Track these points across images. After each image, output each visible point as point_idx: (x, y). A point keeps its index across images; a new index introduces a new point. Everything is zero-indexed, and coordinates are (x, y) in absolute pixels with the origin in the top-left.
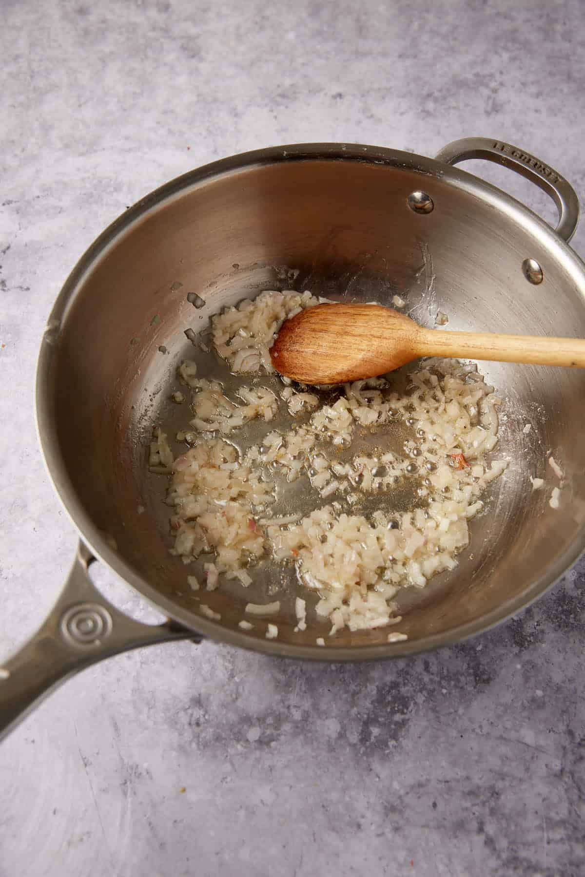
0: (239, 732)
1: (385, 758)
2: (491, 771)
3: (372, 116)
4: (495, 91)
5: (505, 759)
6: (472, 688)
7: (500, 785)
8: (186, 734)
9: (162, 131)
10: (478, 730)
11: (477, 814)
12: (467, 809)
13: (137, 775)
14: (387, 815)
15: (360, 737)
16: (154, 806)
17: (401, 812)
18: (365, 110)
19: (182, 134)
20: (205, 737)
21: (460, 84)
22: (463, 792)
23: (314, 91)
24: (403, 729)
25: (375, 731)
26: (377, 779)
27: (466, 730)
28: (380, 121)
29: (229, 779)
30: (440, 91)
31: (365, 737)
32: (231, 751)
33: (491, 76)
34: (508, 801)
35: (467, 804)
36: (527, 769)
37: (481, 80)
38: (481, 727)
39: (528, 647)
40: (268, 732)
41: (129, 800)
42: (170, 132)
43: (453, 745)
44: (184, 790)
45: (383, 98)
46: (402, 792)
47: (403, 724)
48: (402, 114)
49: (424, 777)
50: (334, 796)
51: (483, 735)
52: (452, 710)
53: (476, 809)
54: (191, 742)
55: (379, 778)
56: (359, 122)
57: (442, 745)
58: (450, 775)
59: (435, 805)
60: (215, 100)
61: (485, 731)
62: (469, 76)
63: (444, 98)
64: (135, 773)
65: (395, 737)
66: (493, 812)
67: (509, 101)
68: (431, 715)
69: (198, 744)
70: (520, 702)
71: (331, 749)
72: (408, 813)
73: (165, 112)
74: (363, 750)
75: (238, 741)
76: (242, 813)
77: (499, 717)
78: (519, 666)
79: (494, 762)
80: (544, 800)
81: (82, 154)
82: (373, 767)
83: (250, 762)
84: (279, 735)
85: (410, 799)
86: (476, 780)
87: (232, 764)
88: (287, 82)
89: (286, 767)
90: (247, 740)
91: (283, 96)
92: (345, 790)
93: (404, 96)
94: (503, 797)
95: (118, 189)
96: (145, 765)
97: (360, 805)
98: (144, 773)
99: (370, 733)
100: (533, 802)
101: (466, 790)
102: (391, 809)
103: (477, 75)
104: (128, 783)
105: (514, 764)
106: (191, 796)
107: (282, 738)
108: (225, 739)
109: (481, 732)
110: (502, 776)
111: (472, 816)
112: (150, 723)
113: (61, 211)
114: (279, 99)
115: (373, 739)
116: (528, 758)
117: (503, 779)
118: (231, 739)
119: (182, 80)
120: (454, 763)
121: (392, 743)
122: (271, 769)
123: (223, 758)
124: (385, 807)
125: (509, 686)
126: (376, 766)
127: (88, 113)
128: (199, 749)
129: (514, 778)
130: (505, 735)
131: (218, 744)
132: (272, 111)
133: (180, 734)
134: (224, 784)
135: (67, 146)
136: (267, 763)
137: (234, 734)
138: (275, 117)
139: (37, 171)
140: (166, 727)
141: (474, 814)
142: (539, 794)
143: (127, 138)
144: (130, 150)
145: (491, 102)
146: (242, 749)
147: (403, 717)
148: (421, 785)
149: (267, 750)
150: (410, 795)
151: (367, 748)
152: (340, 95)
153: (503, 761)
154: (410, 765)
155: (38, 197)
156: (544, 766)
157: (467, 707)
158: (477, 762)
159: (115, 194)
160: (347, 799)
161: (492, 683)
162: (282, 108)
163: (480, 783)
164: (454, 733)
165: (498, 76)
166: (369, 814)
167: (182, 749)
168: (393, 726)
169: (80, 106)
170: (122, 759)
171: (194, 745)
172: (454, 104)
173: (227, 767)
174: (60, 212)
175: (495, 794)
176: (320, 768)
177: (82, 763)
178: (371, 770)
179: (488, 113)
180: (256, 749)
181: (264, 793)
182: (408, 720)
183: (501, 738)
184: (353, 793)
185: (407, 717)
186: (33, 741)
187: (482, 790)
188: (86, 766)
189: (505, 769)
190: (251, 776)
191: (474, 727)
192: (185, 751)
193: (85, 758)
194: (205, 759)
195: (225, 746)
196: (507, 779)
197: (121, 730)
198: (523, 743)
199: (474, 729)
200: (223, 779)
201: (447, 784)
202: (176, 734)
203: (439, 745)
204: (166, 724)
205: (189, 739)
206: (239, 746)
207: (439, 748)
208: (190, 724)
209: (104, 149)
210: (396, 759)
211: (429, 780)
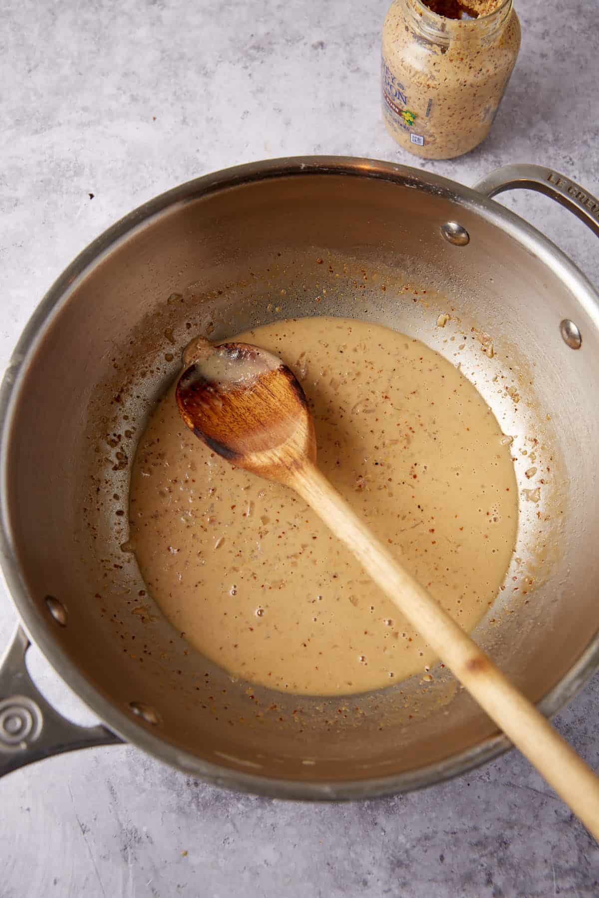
1: (390, 811)
2: (498, 819)
3: (358, 70)
5: (513, 806)
7: (508, 834)
8: (185, 795)
9: (125, 99)
10: (486, 778)
11: (485, 865)
12: (474, 861)
13: (137, 839)
14: (393, 870)
16: (156, 872)
17: (407, 866)
18: (350, 62)
19: (146, 101)
20: (204, 797)
22: (470, 843)
23: (293, 40)
26: (383, 834)
27: (473, 779)
28: (367, 74)
29: (231, 840)
32: (232, 810)
34: (516, 850)
35: (475, 856)
36: (536, 817)
38: (488, 774)
41: (131, 866)
42: (134, 99)
43: (459, 794)
44: (186, 854)
45: (369, 46)
46: (408, 846)
49: (431, 830)
50: (339, 852)
51: (490, 783)
53: (483, 860)
54: (190, 803)
55: (385, 832)
56: (344, 78)
57: (449, 795)
58: (457, 826)
59: (442, 858)
60: (182, 57)
61: (492, 778)
64: (135, 838)
66: (501, 862)
69: (198, 806)
72: (415, 867)
73: (126, 75)
74: (367, 802)
75: (239, 800)
76: (246, 875)
77: (506, 763)
79: (502, 810)
80: (554, 847)
81: (36, 132)
82: (378, 821)
83: (254, 820)
85: (416, 853)
86: (484, 830)
87: (234, 825)
88: (262, 30)
89: (289, 824)
90: (248, 799)
91: (258, 48)
92: (350, 845)
94: (511, 847)
95: (78, 173)
96: (145, 829)
97: (366, 861)
98: (144, 838)
100: (542, 851)
101: (474, 841)
102: (398, 863)
104: (128, 849)
105: (522, 811)
106: (193, 859)
108: (226, 798)
109: (489, 779)
110: (510, 825)
111: (479, 867)
112: (147, 786)
113: (17, 203)
114: (253, 52)
116: (537, 805)
117: (511, 828)
118: (231, 798)
119: (142, 33)
120: (461, 814)
122: (274, 827)
123: (224, 819)
124: (392, 863)
126: (382, 820)
127: (40, 80)
128: (199, 810)
129: (522, 826)
130: (513, 782)
131: (218, 804)
132: (246, 68)
133: (179, 795)
134: (227, 845)
135: (18, 122)
136: (269, 822)
137: (235, 793)
138: (250, 76)
140: (164, 789)
141: (482, 865)
142: (548, 842)
143: (85, 109)
144: (89, 124)
146: (243, 807)
148: (427, 838)
149: (268, 808)
150: (416, 849)
151: (371, 801)
152: (322, 44)
153: (510, 808)
154: (416, 817)
156: (553, 813)
158: (485, 810)
159: (75, 179)
160: (353, 855)
162: (257, 63)
163: (488, 833)
164: (460, 782)
166: (375, 871)
167: (181, 810)
169: (30, 71)
170: (121, 825)
171: (193, 806)
173: (229, 827)
174: (16, 205)
175: (504, 843)
176: (324, 824)
177: (79, 829)
178: (376, 824)
180: (258, 807)
181: (268, 852)
183: (509, 784)
184: (358, 849)
186: (28, 809)
187: (490, 840)
188: (84, 833)
189: (514, 817)
190: (253, 835)
191: (481, 775)
192: (184, 813)
193: (83, 825)
194: (205, 821)
195: (225, 805)
196: (515, 827)
197: (118, 793)
198: (532, 789)
199: (481, 776)
200: (225, 840)
201: (454, 835)
202: (174, 795)
203: (446, 795)
204: (164, 785)
205: (188, 800)
206: (240, 806)
207: (445, 798)
208: (188, 784)
209: (60, 124)
210: (402, 812)
211: (435, 832)
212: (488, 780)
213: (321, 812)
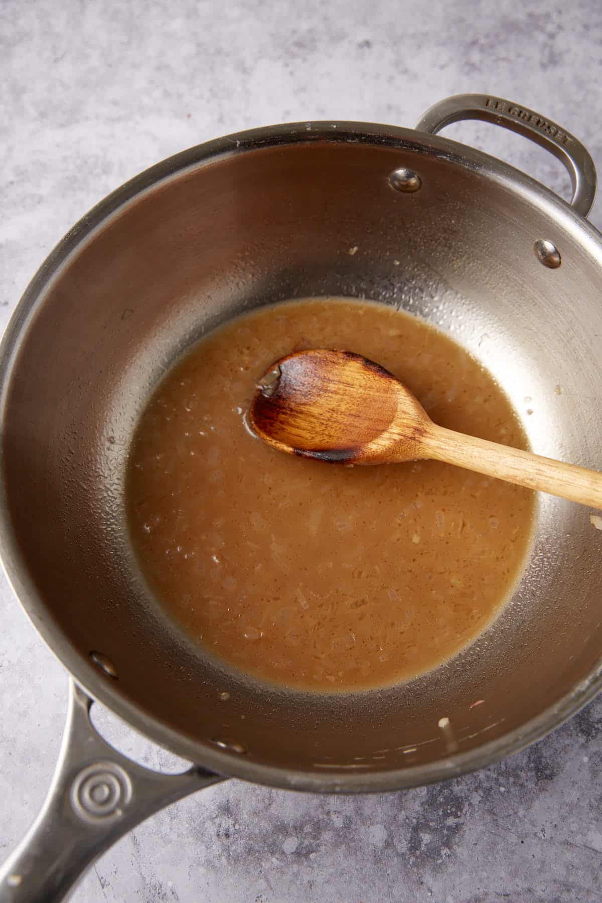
0: (274, 843)
1: (437, 869)
2: (555, 881)
3: (406, 72)
4: (552, 36)
5: (570, 867)
6: (534, 785)
7: (565, 897)
8: (214, 847)
9: (157, 94)
10: (540, 835)
13: (161, 895)
15: (410, 845)
18: (397, 63)
19: (180, 96)
20: (235, 850)
21: (510, 27)
23: (337, 38)
24: (457, 835)
25: (426, 838)
26: (429, 894)
27: (527, 835)
28: (415, 77)
29: (264, 898)
30: (487, 36)
31: (414, 844)
32: (266, 865)
33: (548, 16)
37: (535, 22)
38: (543, 830)
39: (596, 736)
40: (306, 842)
42: (167, 94)
43: (513, 852)
45: (419, 47)
47: (457, 828)
48: (442, 67)
49: (481, 890)
51: (546, 840)
52: (511, 812)
54: (220, 856)
55: (431, 892)
56: (391, 79)
57: (501, 853)
58: (510, 888)
60: (219, 52)
61: (548, 836)
62: (520, 16)
63: (492, 46)
64: (159, 893)
65: (447, 844)
67: (568, 51)
68: (488, 818)
69: (228, 858)
70: (587, 801)
71: (377, 859)
73: (159, 68)
74: (412, 859)
75: (273, 853)
77: (563, 818)
78: (586, 759)
79: (559, 871)
81: (62, 126)
82: (424, 880)
83: (287, 877)
84: (318, 845)
86: (539, 893)
87: (268, 881)
88: (304, 26)
89: (328, 882)
90: (283, 853)
91: (300, 45)
93: (444, 44)
96: (170, 884)
98: (169, 893)
99: (420, 841)
103: (530, 15)
105: (580, 873)
107: (323, 848)
108: (259, 852)
109: (545, 836)
110: (568, 887)
112: (174, 836)
113: (40, 200)
114: (295, 49)
115: (423, 848)
117: (569, 891)
118: (265, 852)
119: (177, 25)
120: (514, 874)
121: (445, 851)
122: (311, 884)
123: (256, 874)
125: (574, 783)
126: (428, 879)
127: (67, 71)
128: (229, 864)
129: (581, 889)
130: (570, 840)
131: (250, 857)
132: (287, 65)
133: (207, 848)
135: (43, 115)
136: (306, 878)
137: (269, 846)
138: (291, 73)
139: (10, 149)
140: (191, 840)
143: (115, 103)
144: (118, 119)
145: (547, 52)
146: (278, 862)
147: (456, 820)
149: (305, 863)
151: (417, 858)
152: (367, 44)
153: (568, 869)
154: (465, 876)
155: (12, 183)
157: (528, 809)
158: (540, 870)
159: (104, 177)
161: (555, 779)
162: (298, 61)
163: (543, 895)
164: (514, 839)
165: (555, 16)
167: (210, 864)
168: (445, 832)
169: (56, 61)
170: (144, 878)
171: (224, 860)
172: (503, 54)
173: (262, 884)
174: (39, 203)
176: (365, 882)
177: (98, 883)
178: (422, 883)
179: (544, 66)
180: (293, 862)
182: (463, 824)
183: (567, 843)
185: (461, 820)
188: (103, 888)
189: (571, 879)
190: (288, 893)
191: (536, 831)
192: (214, 867)
193: (102, 878)
194: (236, 876)
195: (258, 859)
196: (573, 890)
197: (141, 845)
198: (590, 848)
199: (536, 833)
200: (258, 897)
201: (506, 897)
202: (203, 847)
203: (497, 853)
204: (192, 836)
205: (218, 853)
206: (274, 860)
207: (497, 856)
208: (218, 835)
209: (87, 119)
210: (450, 870)
211: (486, 894)
212: (543, 838)
213: (362, 869)
